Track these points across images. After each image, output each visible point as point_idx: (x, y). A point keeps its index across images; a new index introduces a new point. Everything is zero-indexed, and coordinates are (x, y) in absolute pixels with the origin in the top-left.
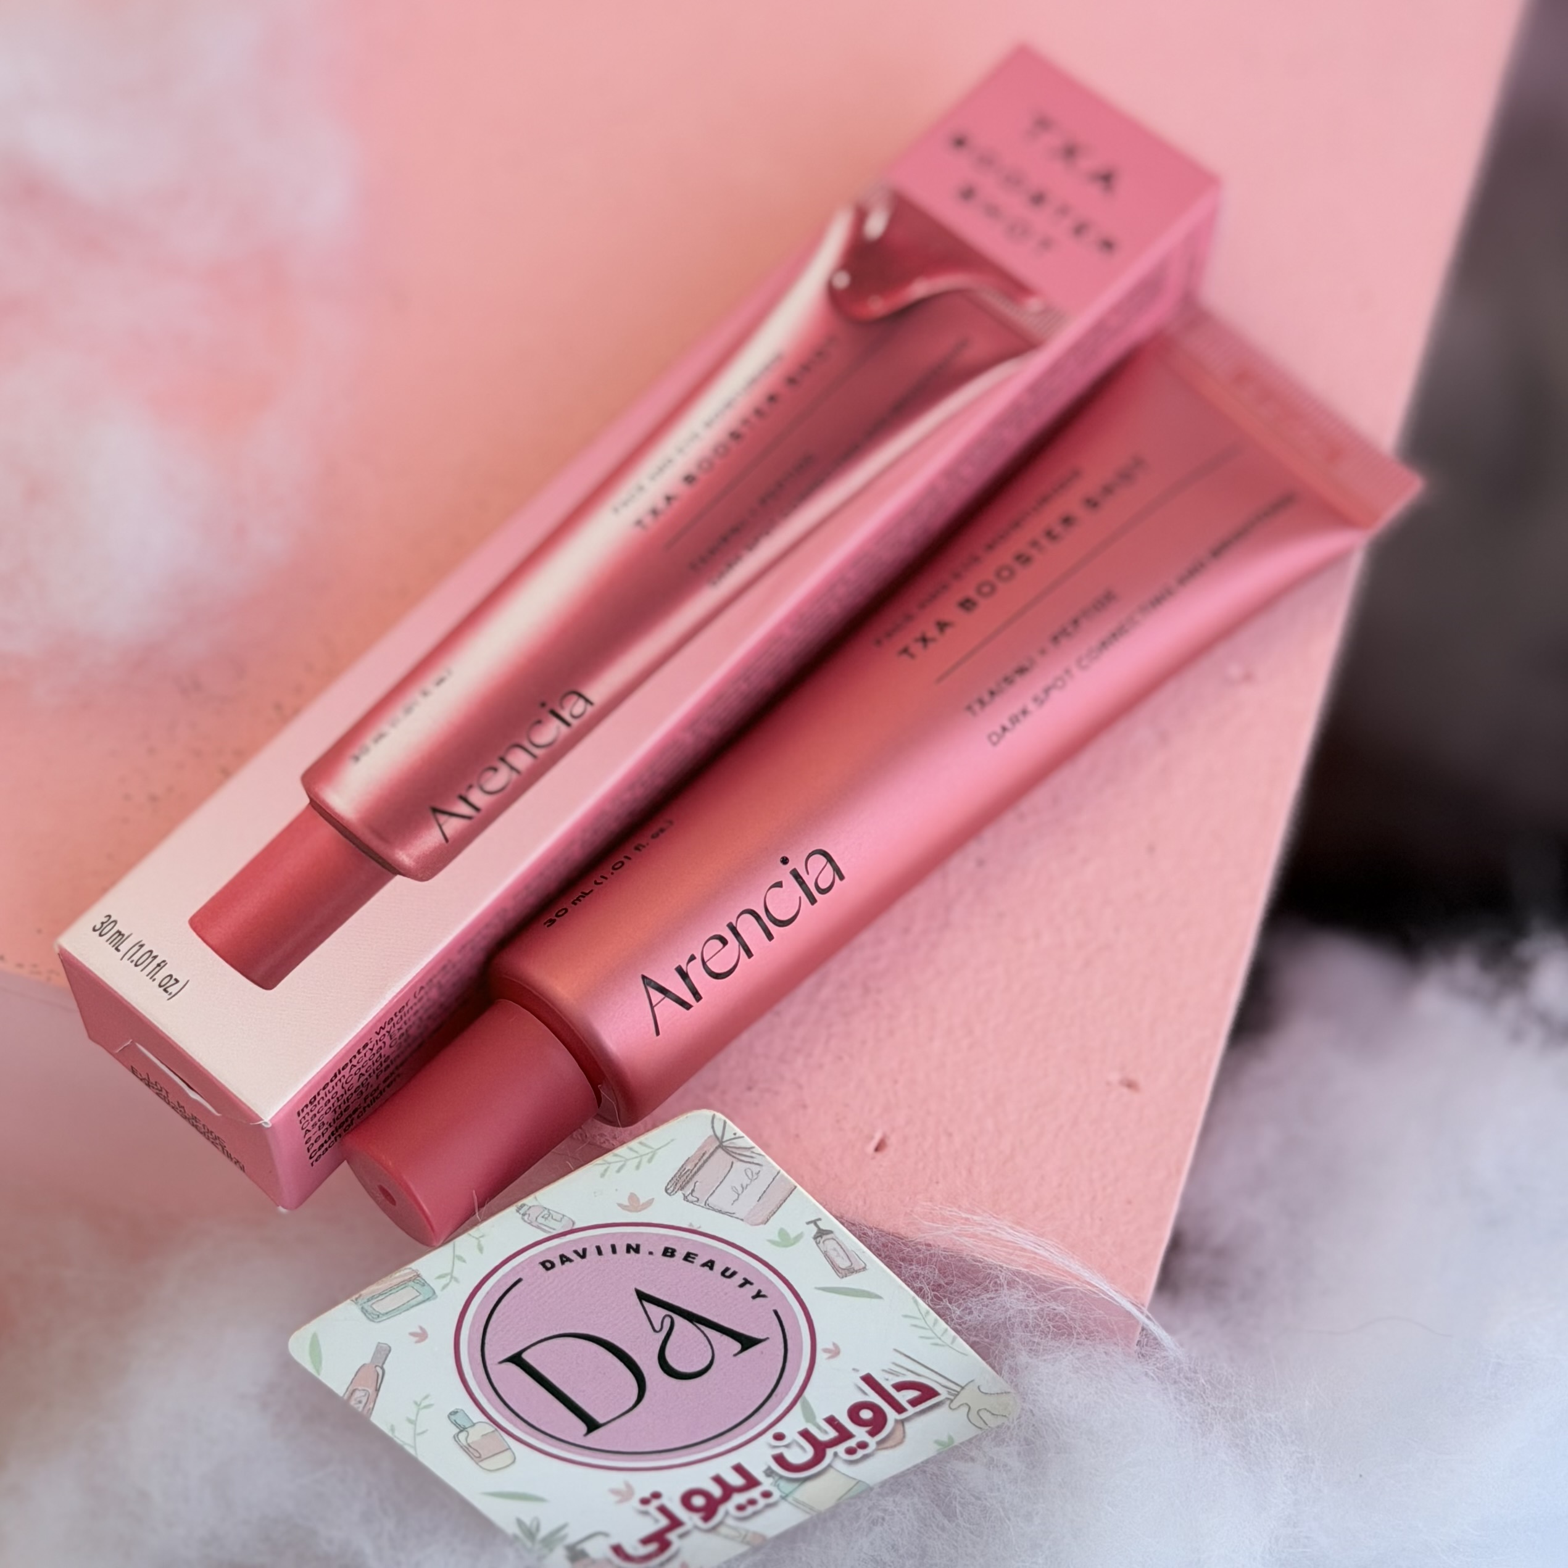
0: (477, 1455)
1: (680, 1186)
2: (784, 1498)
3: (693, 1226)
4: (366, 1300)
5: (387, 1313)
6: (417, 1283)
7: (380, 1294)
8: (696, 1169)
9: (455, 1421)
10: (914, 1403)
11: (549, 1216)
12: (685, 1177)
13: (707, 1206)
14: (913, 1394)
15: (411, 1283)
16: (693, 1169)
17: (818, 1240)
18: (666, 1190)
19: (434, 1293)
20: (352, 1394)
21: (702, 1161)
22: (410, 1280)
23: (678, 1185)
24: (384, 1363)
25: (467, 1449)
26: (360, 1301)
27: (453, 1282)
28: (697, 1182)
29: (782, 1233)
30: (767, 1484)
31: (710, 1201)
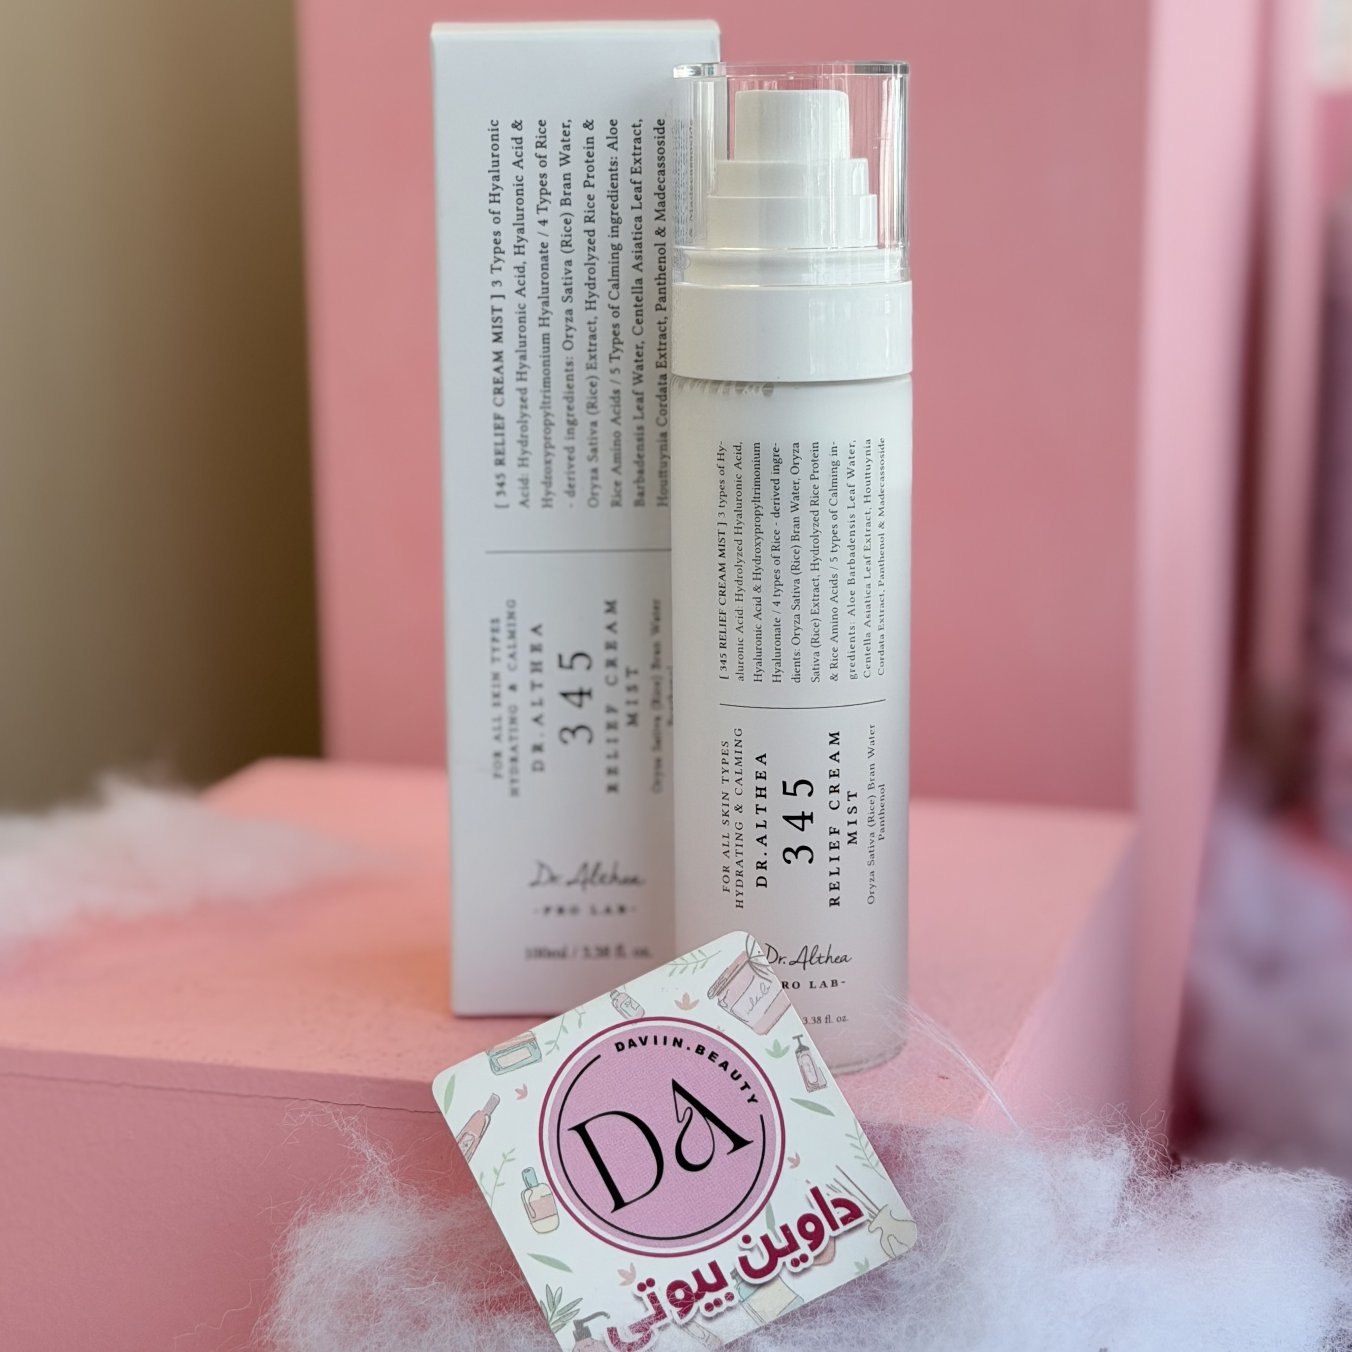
0: (533, 1215)
2: (741, 1303)
3: (721, 1029)
4: (494, 1053)
5: (505, 1068)
6: (532, 1045)
7: (505, 1050)
8: (730, 978)
9: (526, 1179)
10: (845, 1220)
11: (630, 1004)
12: (722, 984)
13: (732, 1013)
14: (844, 1212)
15: (528, 1044)
17: (798, 1054)
18: (708, 994)
19: (541, 1056)
20: (463, 1136)
21: (735, 972)
22: (529, 1041)
23: (716, 992)
24: (491, 1113)
26: (490, 1054)
27: (556, 1048)
29: (776, 1045)
30: (731, 1285)
31: (734, 1008)
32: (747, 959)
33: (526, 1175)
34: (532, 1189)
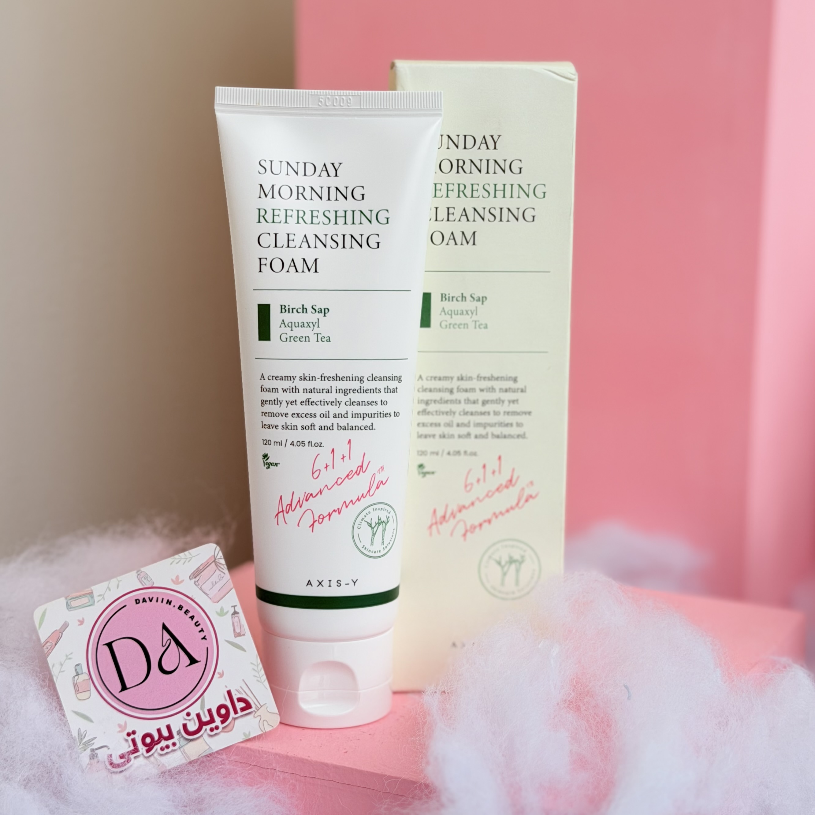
0: (78, 690)
2: (180, 748)
3: (193, 597)
4: (70, 599)
5: (74, 607)
6: (90, 596)
7: (76, 597)
8: (203, 569)
9: (77, 669)
10: (243, 709)
11: (146, 578)
12: (198, 572)
13: (201, 589)
14: (242, 705)
15: (88, 596)
17: (233, 616)
18: (190, 577)
19: (94, 603)
20: (46, 643)
21: (206, 567)
22: (88, 594)
23: (194, 576)
24: (63, 632)
25: (75, 685)
26: (68, 598)
27: (103, 599)
29: (222, 609)
30: (176, 739)
31: (203, 587)
32: (213, 559)
33: (76, 667)
34: (79, 675)
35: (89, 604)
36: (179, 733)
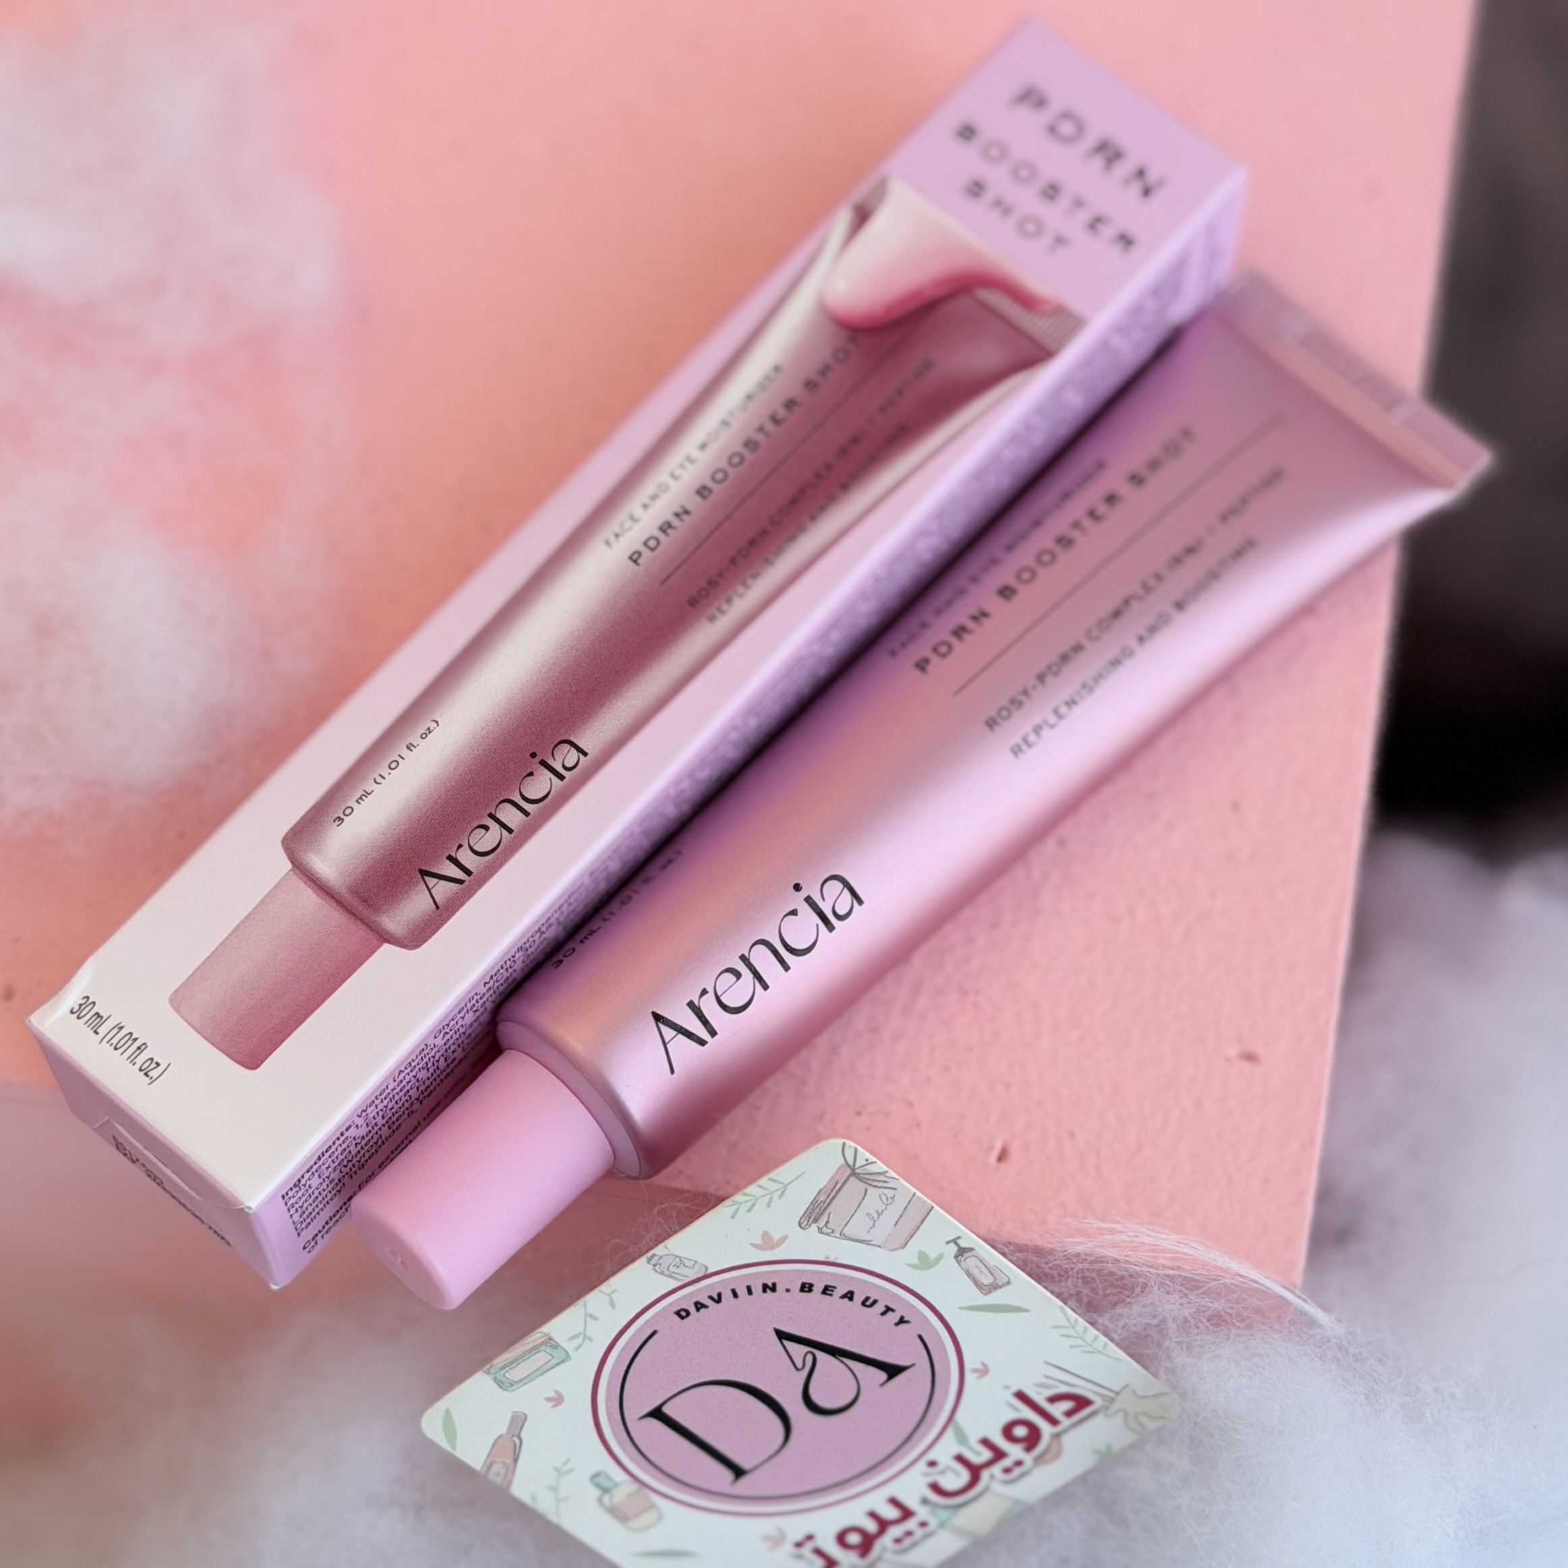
1: (814, 1219)
2: (942, 1525)
3: (829, 1258)
4: (498, 1369)
5: (520, 1381)
6: (549, 1346)
7: (512, 1362)
8: (829, 1199)
10: (1069, 1414)
11: (680, 1264)
12: (819, 1208)
13: (843, 1236)
14: (1067, 1405)
15: (544, 1346)
16: (826, 1200)
17: (959, 1258)
18: (800, 1225)
19: (568, 1355)
20: (490, 1466)
21: (835, 1191)
22: (542, 1344)
24: (520, 1432)
25: (613, 1511)
26: (492, 1371)
27: (587, 1342)
28: (830, 1213)
29: (922, 1256)
30: (922, 1513)
31: (846, 1231)
32: (849, 1171)
33: (595, 1480)
35: (554, 1362)
36: (925, 1501)
